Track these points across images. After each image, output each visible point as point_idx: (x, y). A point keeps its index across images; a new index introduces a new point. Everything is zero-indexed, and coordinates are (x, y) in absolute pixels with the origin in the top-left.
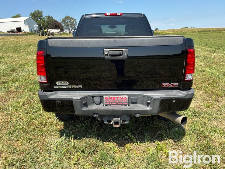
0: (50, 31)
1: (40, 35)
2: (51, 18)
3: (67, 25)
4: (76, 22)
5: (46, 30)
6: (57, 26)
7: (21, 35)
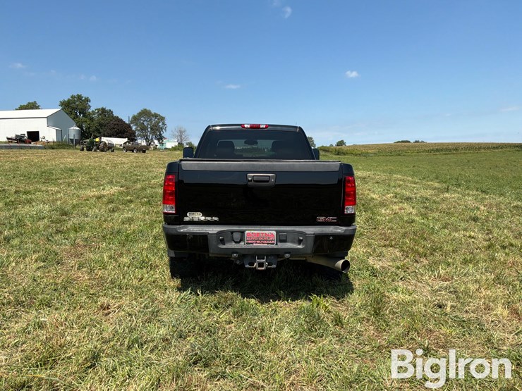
0: (107, 142)
1: (82, 150)
2: (107, 112)
3: (143, 129)
4: (163, 124)
5: (97, 140)
6: (120, 129)
7: (40, 148)
